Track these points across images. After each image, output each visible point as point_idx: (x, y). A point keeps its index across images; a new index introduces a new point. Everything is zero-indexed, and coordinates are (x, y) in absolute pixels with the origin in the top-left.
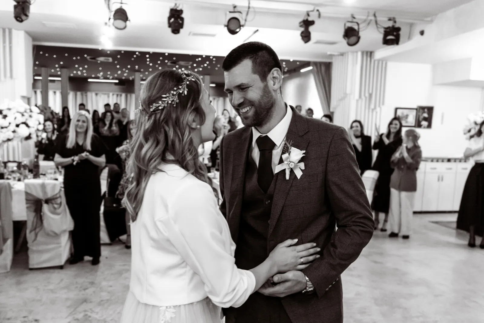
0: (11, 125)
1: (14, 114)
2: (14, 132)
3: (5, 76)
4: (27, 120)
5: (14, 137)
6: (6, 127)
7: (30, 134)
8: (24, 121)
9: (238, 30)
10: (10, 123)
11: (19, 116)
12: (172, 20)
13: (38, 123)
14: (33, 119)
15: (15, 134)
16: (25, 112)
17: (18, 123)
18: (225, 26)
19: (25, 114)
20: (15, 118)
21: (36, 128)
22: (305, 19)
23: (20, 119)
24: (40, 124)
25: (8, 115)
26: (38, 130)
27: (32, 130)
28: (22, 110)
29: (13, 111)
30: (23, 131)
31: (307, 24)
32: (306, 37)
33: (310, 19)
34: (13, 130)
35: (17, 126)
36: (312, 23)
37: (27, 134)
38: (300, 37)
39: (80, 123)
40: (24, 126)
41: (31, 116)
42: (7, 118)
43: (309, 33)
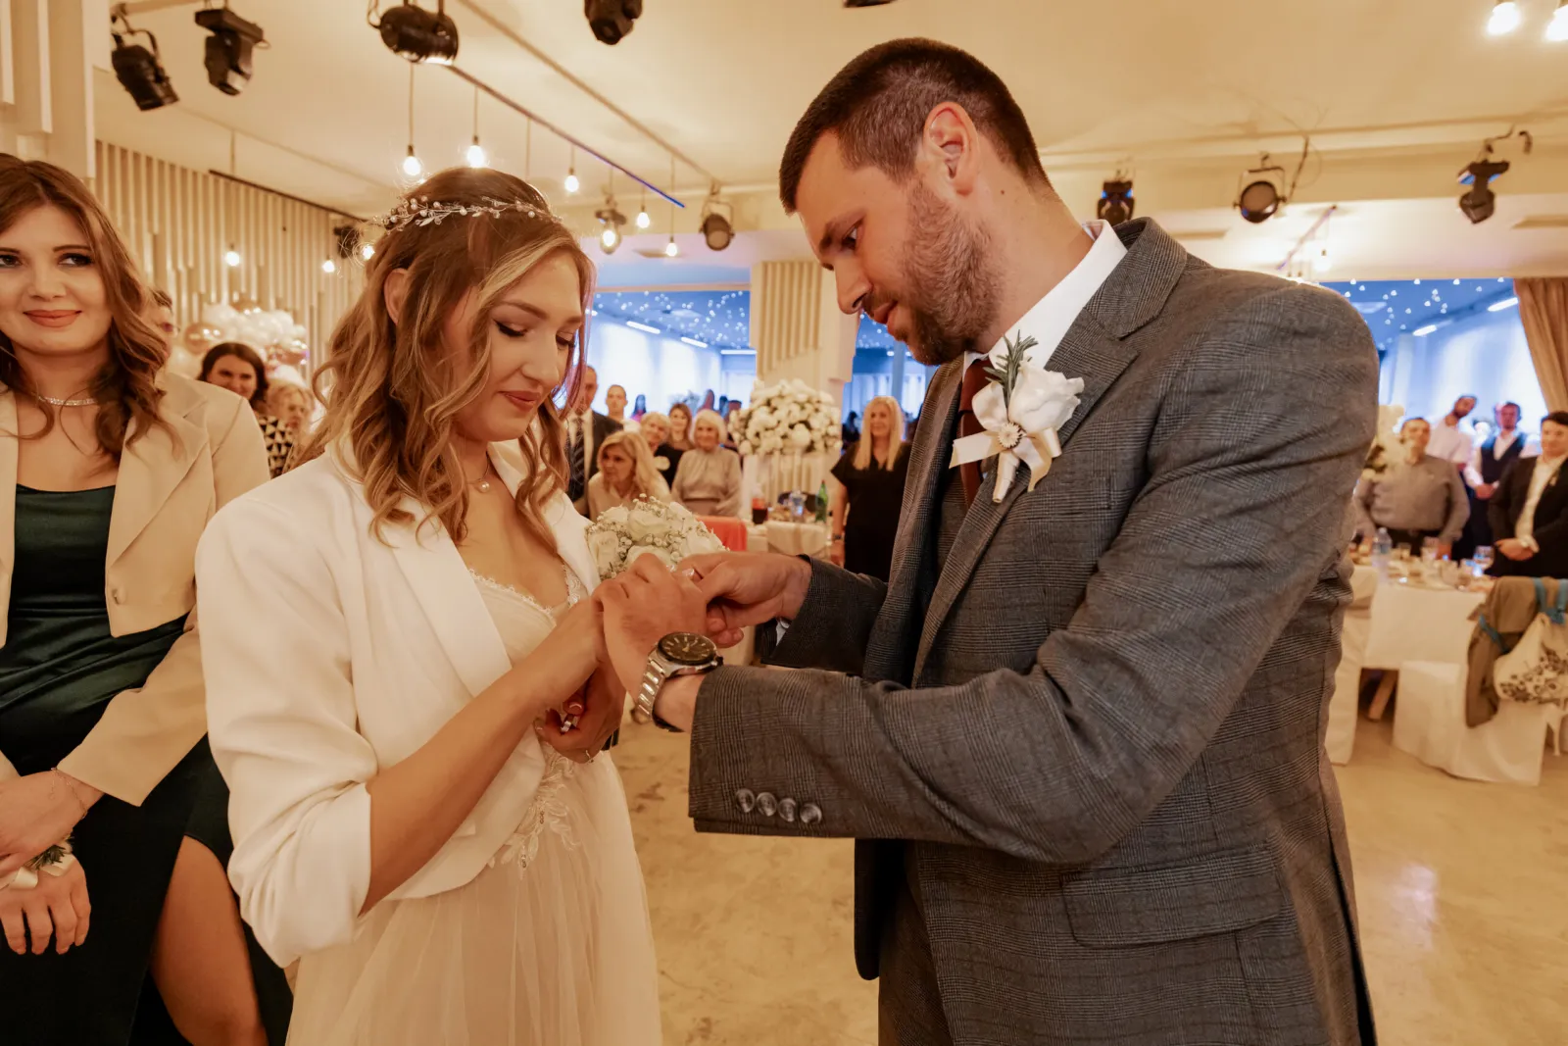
0: (781, 425)
1: (789, 404)
2: (784, 437)
3: (806, 345)
4: (809, 416)
5: (785, 446)
6: (773, 429)
7: (812, 442)
8: (804, 418)
9: (1269, 209)
10: (779, 422)
11: (796, 409)
12: (1108, 205)
13: (827, 422)
14: (820, 415)
15: (786, 440)
16: (809, 401)
17: (793, 422)
18: (1235, 205)
19: (808, 406)
20: (790, 412)
21: (823, 432)
22: (1479, 160)
23: (798, 415)
24: (832, 424)
25: (779, 407)
26: (827, 435)
27: (817, 436)
28: (802, 398)
29: (788, 400)
30: (801, 436)
31: (1484, 171)
32: (1479, 205)
33: (1494, 158)
34: (782, 433)
35: (792, 427)
36: (1502, 167)
37: (806, 442)
38: (1459, 210)
39: (877, 419)
40: (802, 426)
41: (817, 410)
42: (777, 413)
43: (1491, 196)
